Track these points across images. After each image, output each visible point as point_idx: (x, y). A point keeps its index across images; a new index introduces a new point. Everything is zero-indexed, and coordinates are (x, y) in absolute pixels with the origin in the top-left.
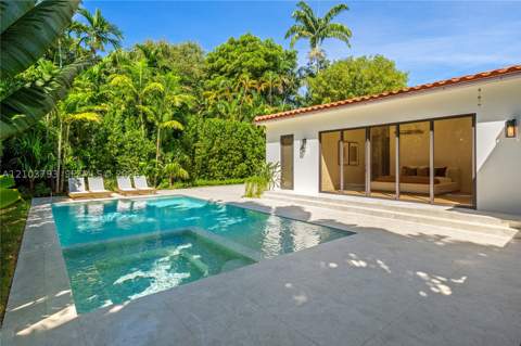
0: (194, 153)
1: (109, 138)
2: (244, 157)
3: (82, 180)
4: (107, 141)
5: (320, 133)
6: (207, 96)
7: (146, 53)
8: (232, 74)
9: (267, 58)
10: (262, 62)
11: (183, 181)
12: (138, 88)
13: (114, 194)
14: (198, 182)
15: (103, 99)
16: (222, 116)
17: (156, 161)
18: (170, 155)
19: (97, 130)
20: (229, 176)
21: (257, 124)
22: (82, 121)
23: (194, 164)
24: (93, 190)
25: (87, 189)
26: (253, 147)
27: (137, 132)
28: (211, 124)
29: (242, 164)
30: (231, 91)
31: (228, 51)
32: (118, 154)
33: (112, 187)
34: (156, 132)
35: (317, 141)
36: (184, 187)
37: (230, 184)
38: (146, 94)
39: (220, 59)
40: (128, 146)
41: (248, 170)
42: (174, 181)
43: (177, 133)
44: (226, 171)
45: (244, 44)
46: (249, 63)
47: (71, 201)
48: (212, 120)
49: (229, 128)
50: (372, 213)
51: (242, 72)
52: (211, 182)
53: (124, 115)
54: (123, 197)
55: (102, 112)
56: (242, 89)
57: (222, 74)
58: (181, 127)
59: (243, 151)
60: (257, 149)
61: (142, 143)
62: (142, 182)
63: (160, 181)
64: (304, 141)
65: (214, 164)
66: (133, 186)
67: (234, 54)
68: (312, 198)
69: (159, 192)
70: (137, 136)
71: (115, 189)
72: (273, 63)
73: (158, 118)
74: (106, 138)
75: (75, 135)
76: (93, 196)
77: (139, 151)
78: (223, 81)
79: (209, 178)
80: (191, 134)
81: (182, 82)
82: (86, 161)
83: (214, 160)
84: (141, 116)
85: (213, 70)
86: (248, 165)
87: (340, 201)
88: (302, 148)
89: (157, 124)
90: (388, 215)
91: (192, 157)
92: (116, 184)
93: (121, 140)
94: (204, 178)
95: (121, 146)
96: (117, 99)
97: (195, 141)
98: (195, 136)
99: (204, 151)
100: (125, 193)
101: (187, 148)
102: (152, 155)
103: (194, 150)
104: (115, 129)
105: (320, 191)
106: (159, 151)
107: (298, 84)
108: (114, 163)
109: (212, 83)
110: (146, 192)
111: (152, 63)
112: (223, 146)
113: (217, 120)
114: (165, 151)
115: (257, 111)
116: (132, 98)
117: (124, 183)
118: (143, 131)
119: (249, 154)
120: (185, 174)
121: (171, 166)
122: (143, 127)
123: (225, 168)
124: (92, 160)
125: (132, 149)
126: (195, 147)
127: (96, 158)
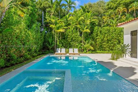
0: (96, 41)
4: (68, 37)
7: (83, 8)
12: (77, 20)
14: (98, 51)
16: (110, 26)
17: (82, 44)
18: (87, 41)
20: (112, 50)
23: (96, 45)
25: (61, 52)
32: (71, 41)
39: (112, 3)
40: (74, 39)
42: (89, 50)
47: (55, 55)
52: (104, 52)
53: (74, 29)
57: (112, 9)
58: (89, 31)
61: (78, 37)
65: (105, 45)
66: (74, 52)
70: (76, 35)
76: (62, 54)
77: (77, 40)
79: (103, 50)
80: (95, 33)
82: (62, 43)
83: (105, 43)
84: (78, 29)
92: (69, 51)
93: (72, 37)
94: (101, 50)
95: (72, 39)
97: (97, 36)
98: (97, 34)
99: (100, 40)
101: (93, 39)
102: (81, 42)
103: (96, 40)
108: (70, 44)
112: (109, 38)
114: (85, 40)
117: (71, 50)
121: (87, 45)
123: (110, 46)
124: (64, 43)
125: (75, 40)
126: (97, 39)
127: (65, 43)
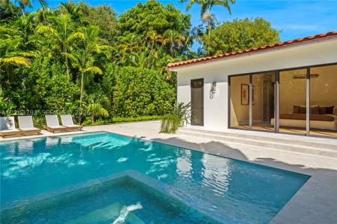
0: (112, 95)
1: (38, 81)
2: (153, 98)
3: (12, 119)
4: (36, 84)
5: (229, 77)
6: (121, 48)
7: (70, 10)
8: (141, 31)
9: (169, 19)
10: (164, 22)
11: (103, 118)
12: (64, 38)
13: (43, 132)
14: (116, 119)
15: (31, 47)
16: (133, 65)
17: (80, 101)
18: (92, 96)
19: (26, 75)
20: (140, 114)
21: (171, 70)
22: (13, 66)
23: (113, 104)
24: (24, 128)
25: (17, 126)
26: (160, 90)
27: (63, 76)
28: (126, 71)
29: (152, 105)
30: (140, 45)
31: (137, 13)
32: (46, 96)
33: (41, 125)
34: (80, 77)
35: (226, 84)
36: (105, 124)
37: (142, 120)
38: (70, 44)
40: (55, 88)
41: (155, 109)
42: (96, 118)
43: (98, 78)
44: (138, 110)
45: (150, 7)
46: (154, 22)
48: (126, 68)
49: (140, 75)
50: (294, 149)
51: (149, 30)
52: (126, 119)
53: (51, 61)
54: (52, 134)
55: (31, 58)
56: (149, 44)
57: (132, 31)
58: (101, 72)
59: (151, 94)
60: (162, 92)
61: (68, 86)
62: (68, 121)
63: (83, 119)
64: (214, 83)
65: (128, 104)
66: (61, 124)
67: (142, 15)
68: (224, 134)
69: (84, 129)
70: (63, 80)
71: (44, 127)
72: (173, 23)
73: (81, 65)
74: (35, 80)
75: (6, 78)
76: (22, 133)
77: (65, 93)
78: (133, 36)
79: (125, 116)
80: (109, 79)
81: (100, 35)
82: (16, 101)
83: (128, 101)
84: (66, 63)
85: (124, 29)
86: (156, 105)
87: (256, 137)
88: (213, 90)
89: (81, 69)
90: (311, 152)
91: (111, 99)
92: (45, 122)
93: (49, 83)
94: (121, 116)
95: (48, 89)
96: (44, 48)
97: (114, 85)
98: (113, 80)
99: (121, 94)
100: (53, 131)
101: (106, 91)
102: (77, 97)
103: (112, 92)
104: (43, 73)
105: (229, 127)
106: (83, 93)
107: (191, 41)
108: (42, 103)
109: (124, 38)
110: (73, 129)
111: (76, 18)
112: (136, 89)
113: (130, 68)
114: (88, 93)
115: (161, 61)
116: (58, 47)
117: (52, 121)
118: (68, 76)
119: (156, 97)
120: (106, 113)
121: (93, 106)
122: (68, 71)
123: (138, 107)
124: (22, 100)
125: (59, 91)
126: (113, 90)
127: (25, 99)
